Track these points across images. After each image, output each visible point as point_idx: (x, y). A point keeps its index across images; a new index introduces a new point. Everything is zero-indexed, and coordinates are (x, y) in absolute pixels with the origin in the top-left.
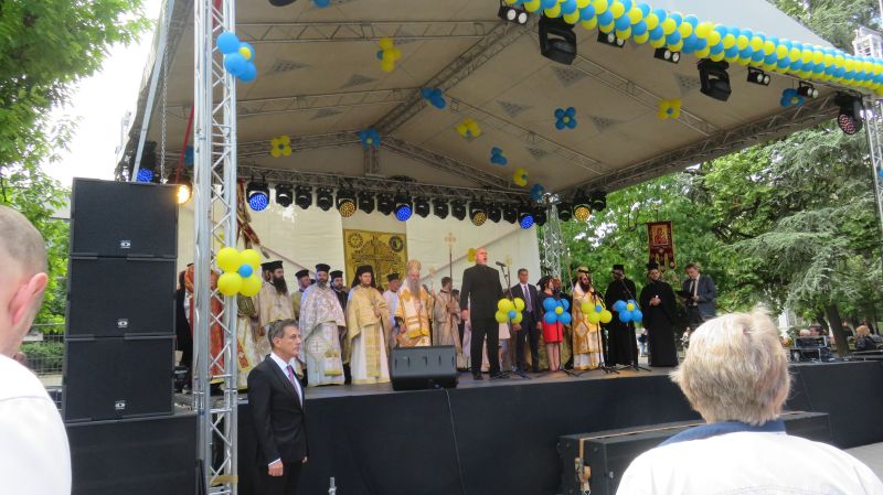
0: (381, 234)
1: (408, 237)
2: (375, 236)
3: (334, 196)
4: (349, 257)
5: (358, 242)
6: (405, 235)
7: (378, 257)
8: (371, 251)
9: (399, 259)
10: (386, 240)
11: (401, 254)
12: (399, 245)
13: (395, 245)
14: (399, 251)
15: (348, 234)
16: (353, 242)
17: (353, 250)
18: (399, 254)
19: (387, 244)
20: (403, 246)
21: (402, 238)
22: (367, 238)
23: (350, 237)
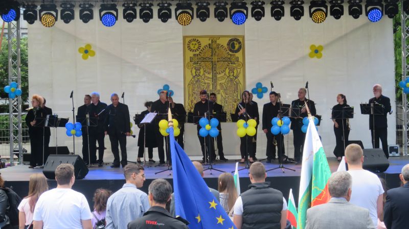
0: (219, 37)
1: (246, 38)
2: (214, 39)
3: (173, 8)
4: (188, 60)
5: (197, 46)
6: (243, 37)
7: (215, 58)
8: (208, 54)
9: (237, 59)
10: (224, 42)
11: (239, 55)
12: (237, 46)
13: (233, 46)
14: (238, 51)
15: (187, 40)
16: (192, 47)
17: (191, 54)
18: (237, 55)
19: (225, 45)
20: (241, 47)
21: (241, 39)
22: (205, 42)
23: (190, 42)
